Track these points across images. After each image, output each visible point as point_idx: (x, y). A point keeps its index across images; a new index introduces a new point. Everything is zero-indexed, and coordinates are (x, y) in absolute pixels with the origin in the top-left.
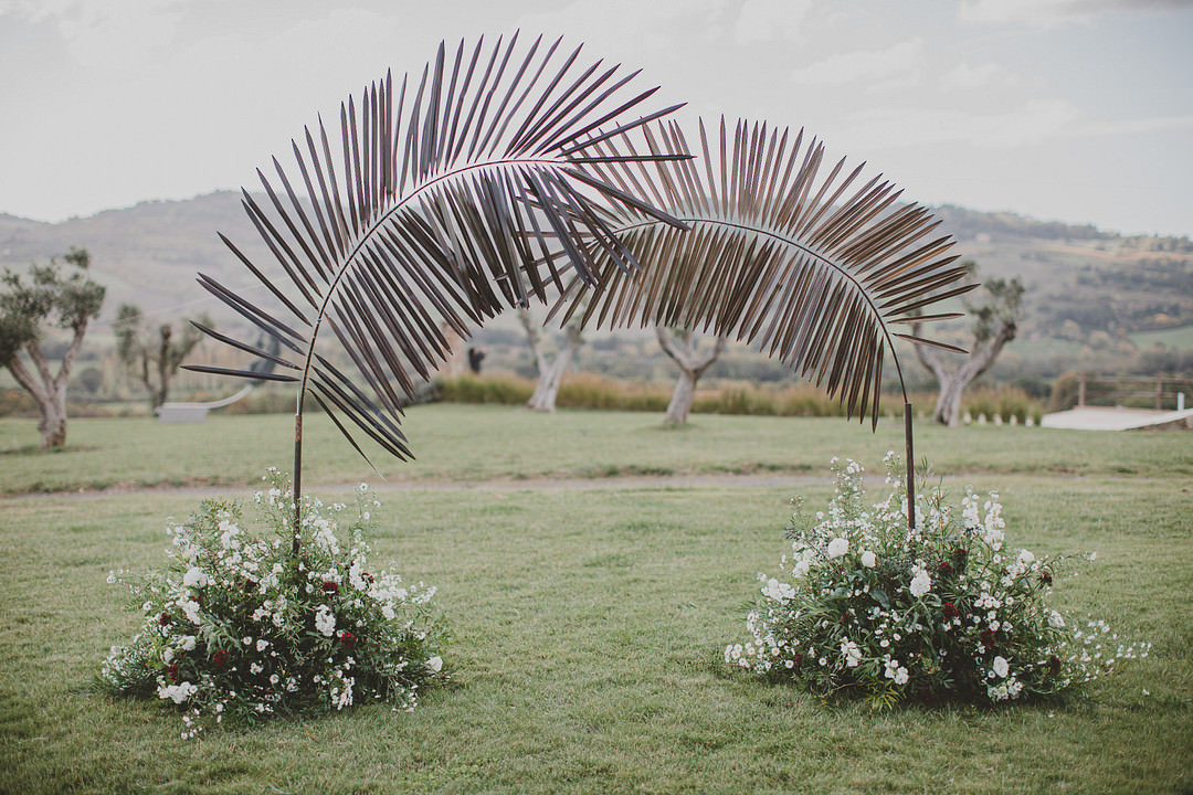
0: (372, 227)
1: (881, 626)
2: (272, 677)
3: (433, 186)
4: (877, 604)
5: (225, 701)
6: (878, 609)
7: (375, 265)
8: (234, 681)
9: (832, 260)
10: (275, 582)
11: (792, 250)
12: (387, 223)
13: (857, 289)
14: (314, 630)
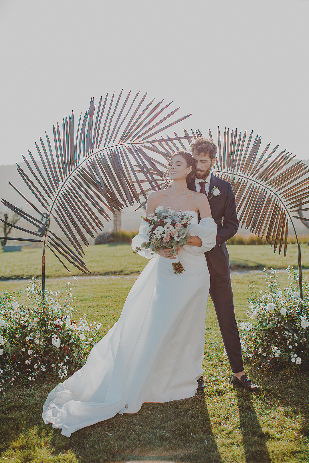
0: (68, 176)
1: (289, 340)
2: (35, 365)
3: (91, 157)
4: (287, 330)
5: (15, 376)
6: (288, 332)
7: (70, 192)
8: (20, 368)
9: (267, 186)
10: (35, 325)
11: (250, 182)
12: (74, 174)
13: (277, 198)
14: (52, 345)
